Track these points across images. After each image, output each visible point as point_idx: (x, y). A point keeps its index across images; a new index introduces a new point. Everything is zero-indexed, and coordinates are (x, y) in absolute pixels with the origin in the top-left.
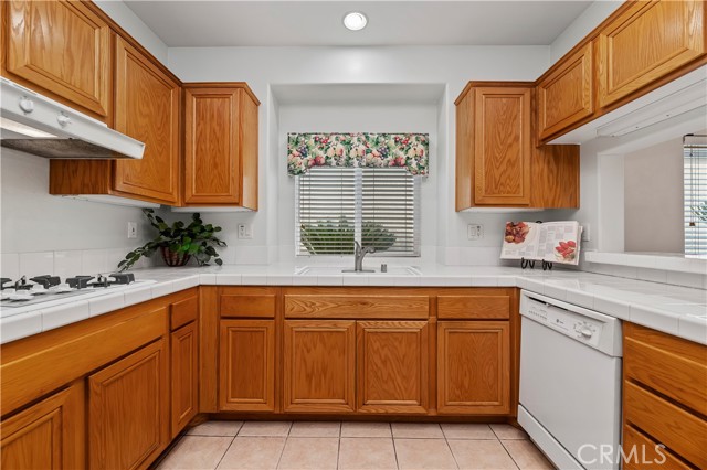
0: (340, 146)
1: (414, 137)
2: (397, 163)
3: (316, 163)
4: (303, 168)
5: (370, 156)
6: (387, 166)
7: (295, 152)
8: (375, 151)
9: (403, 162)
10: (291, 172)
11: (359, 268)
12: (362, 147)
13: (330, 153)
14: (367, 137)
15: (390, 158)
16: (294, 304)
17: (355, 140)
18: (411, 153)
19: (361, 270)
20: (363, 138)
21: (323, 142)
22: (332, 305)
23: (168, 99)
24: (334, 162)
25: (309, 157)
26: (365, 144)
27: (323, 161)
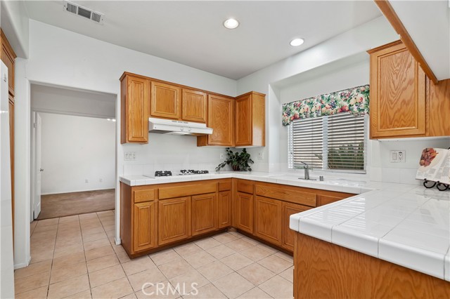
0: (307, 106)
1: (355, 90)
2: (342, 110)
3: (295, 118)
4: (289, 121)
5: (324, 109)
6: (336, 113)
7: (285, 114)
8: (327, 106)
9: (347, 109)
10: (284, 124)
11: (307, 178)
12: (319, 104)
13: (302, 111)
14: (323, 97)
15: (337, 108)
16: (259, 190)
17: (315, 101)
18: (352, 102)
19: (308, 179)
20: (320, 98)
21: (298, 106)
22: (272, 192)
23: (228, 107)
24: (304, 116)
25: (291, 115)
26: (321, 102)
27: (298, 117)
